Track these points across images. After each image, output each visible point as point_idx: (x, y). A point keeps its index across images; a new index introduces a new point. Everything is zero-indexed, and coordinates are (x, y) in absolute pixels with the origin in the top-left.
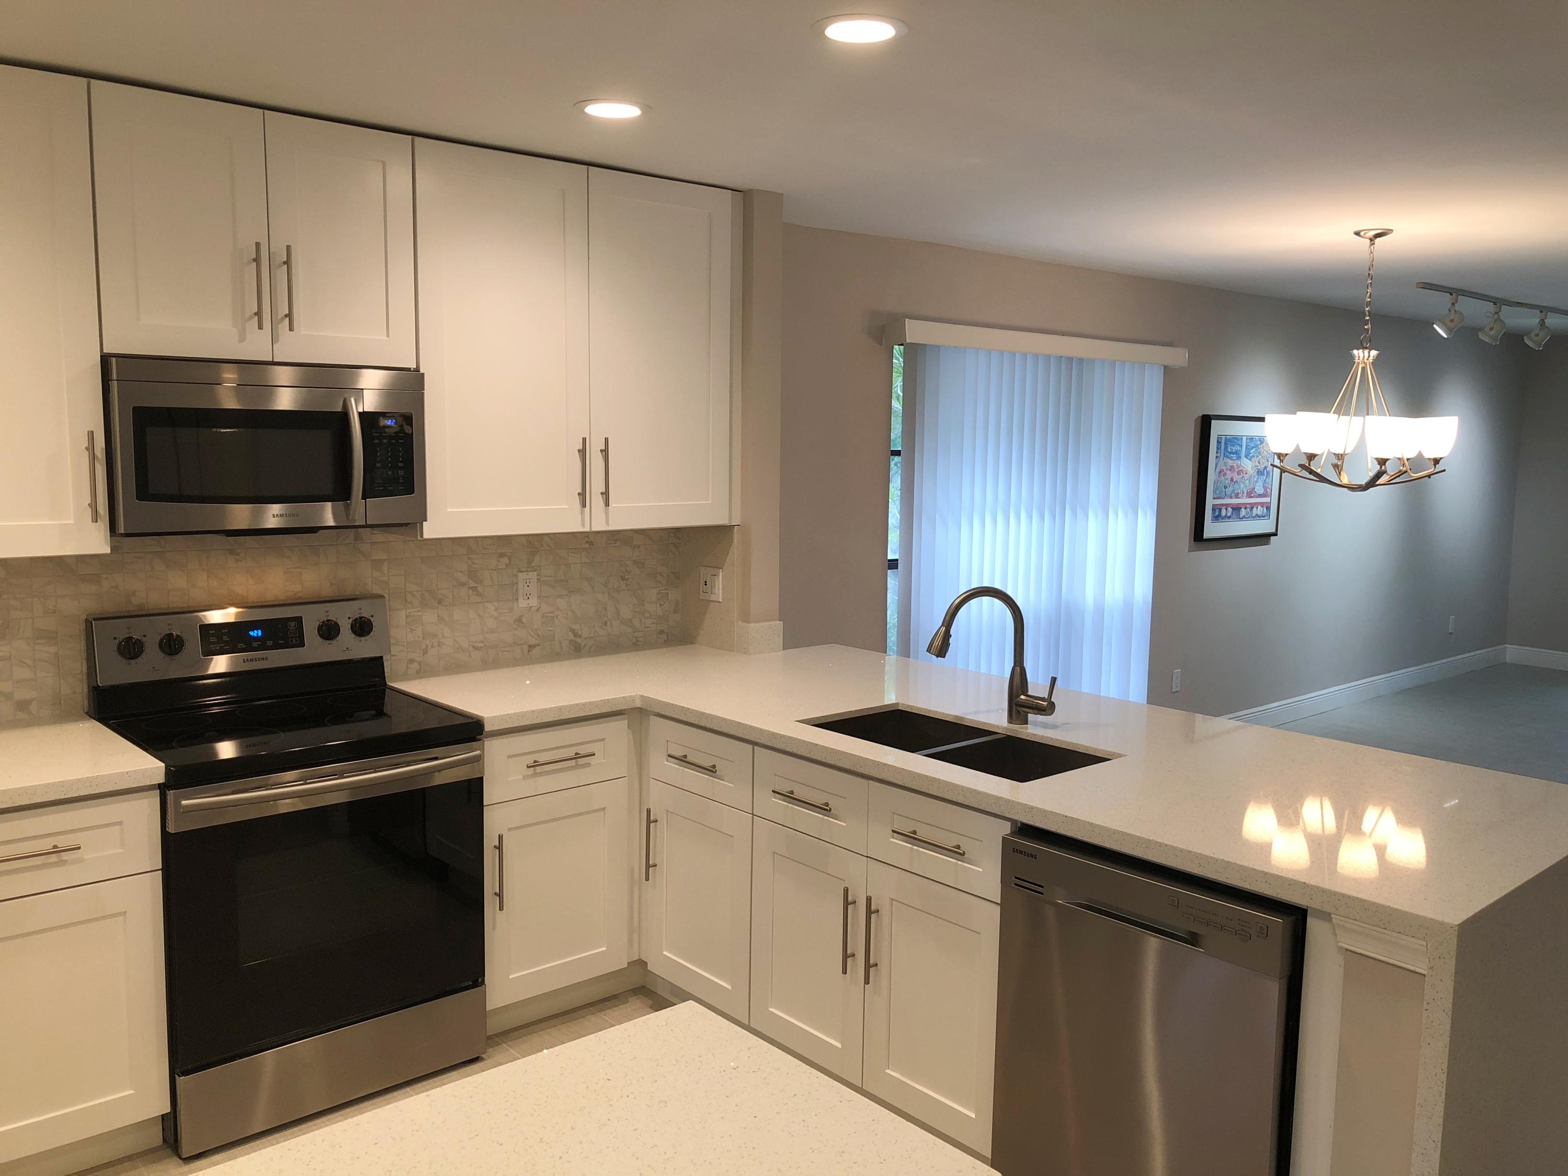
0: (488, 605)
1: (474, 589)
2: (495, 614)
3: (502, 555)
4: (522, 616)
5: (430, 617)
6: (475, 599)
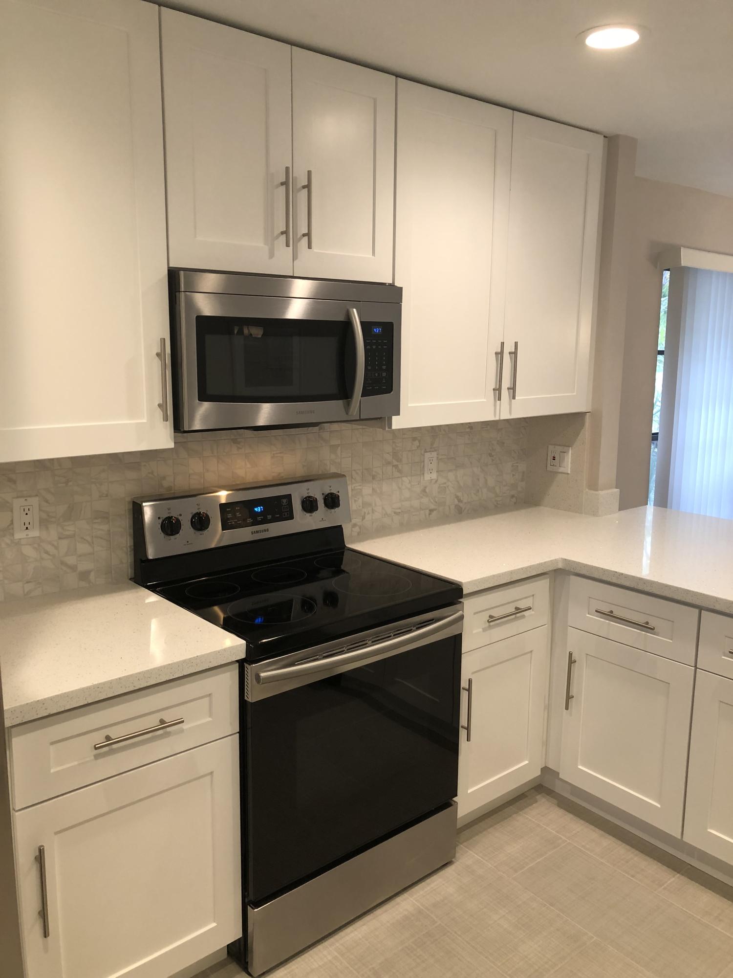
0: (405, 479)
1: (396, 466)
2: (409, 486)
3: (414, 439)
4: (426, 487)
5: (367, 490)
6: (397, 474)
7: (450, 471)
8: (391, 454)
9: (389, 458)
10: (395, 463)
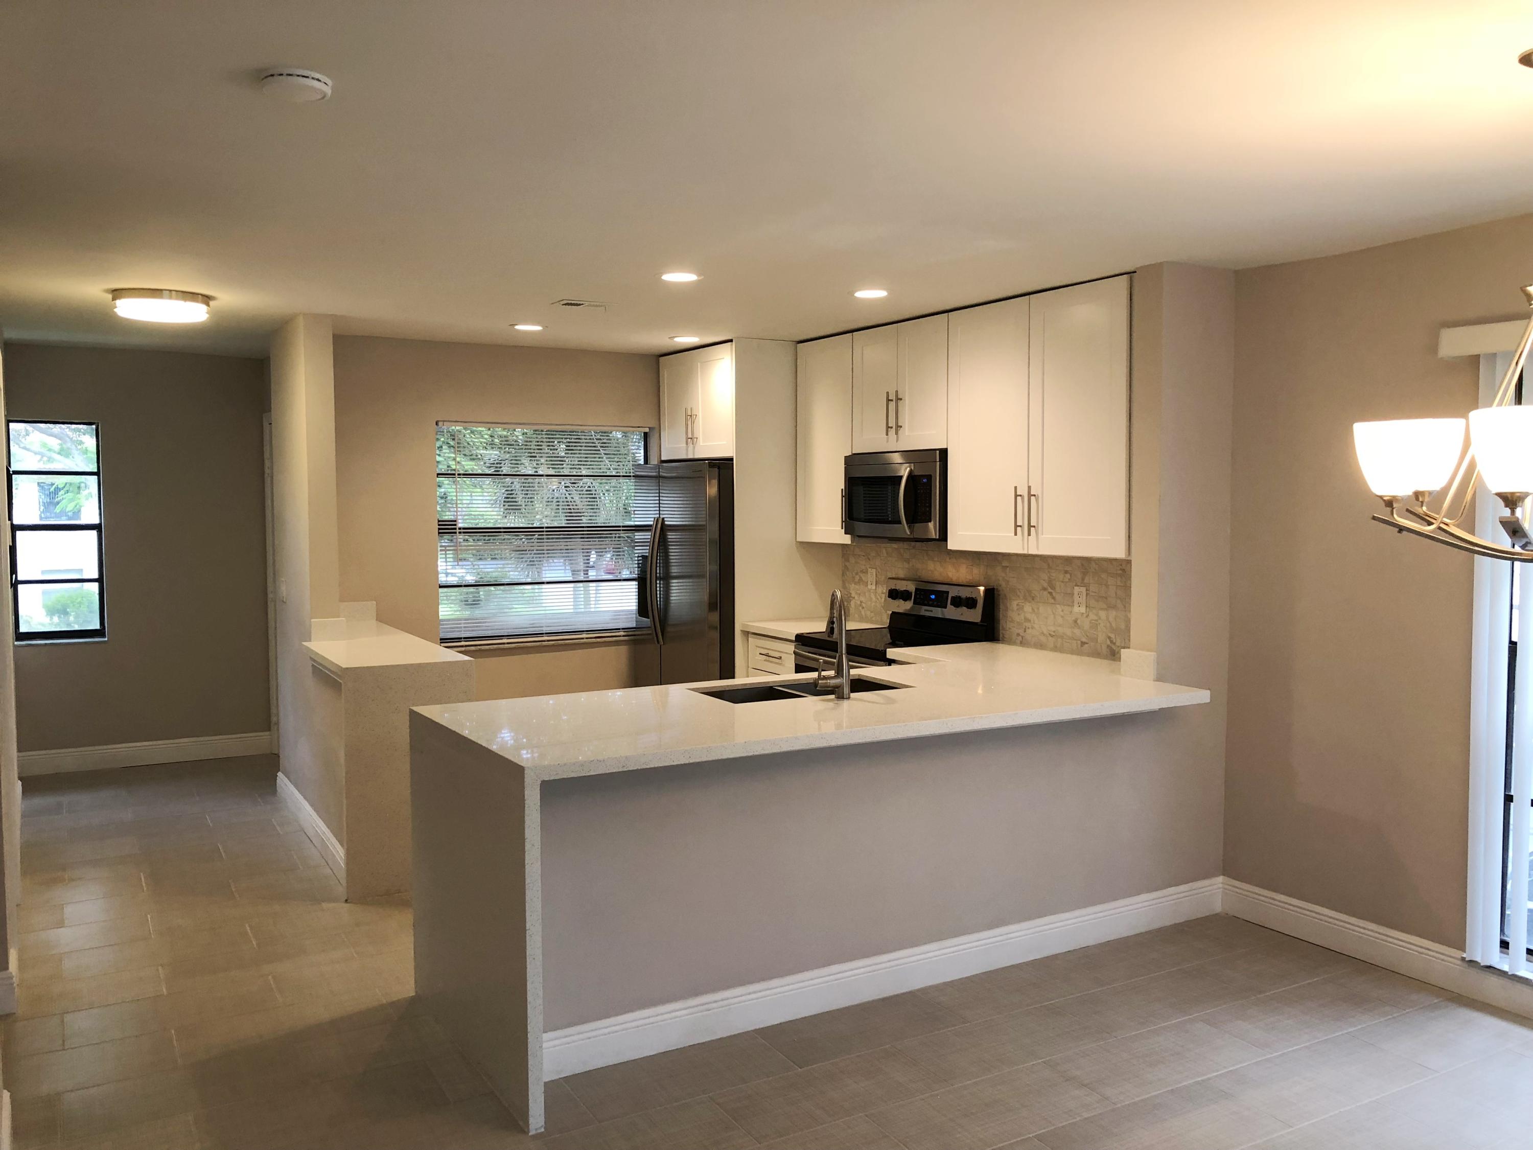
0: (1058, 606)
1: (1050, 593)
2: (1062, 613)
3: (1066, 572)
5: (1028, 608)
6: (1052, 601)
7: (1102, 609)
8: (1047, 581)
9: (1045, 585)
10: (1050, 590)
